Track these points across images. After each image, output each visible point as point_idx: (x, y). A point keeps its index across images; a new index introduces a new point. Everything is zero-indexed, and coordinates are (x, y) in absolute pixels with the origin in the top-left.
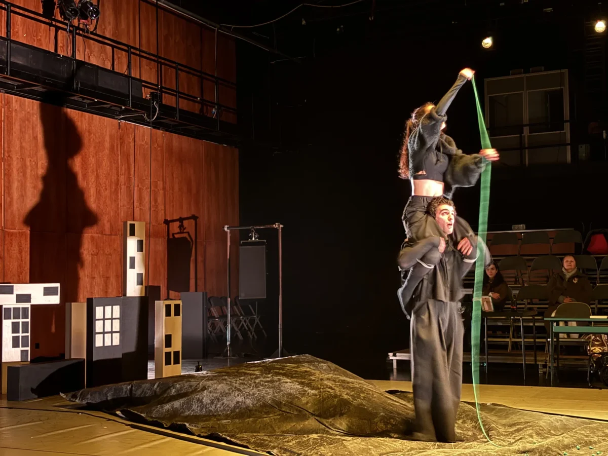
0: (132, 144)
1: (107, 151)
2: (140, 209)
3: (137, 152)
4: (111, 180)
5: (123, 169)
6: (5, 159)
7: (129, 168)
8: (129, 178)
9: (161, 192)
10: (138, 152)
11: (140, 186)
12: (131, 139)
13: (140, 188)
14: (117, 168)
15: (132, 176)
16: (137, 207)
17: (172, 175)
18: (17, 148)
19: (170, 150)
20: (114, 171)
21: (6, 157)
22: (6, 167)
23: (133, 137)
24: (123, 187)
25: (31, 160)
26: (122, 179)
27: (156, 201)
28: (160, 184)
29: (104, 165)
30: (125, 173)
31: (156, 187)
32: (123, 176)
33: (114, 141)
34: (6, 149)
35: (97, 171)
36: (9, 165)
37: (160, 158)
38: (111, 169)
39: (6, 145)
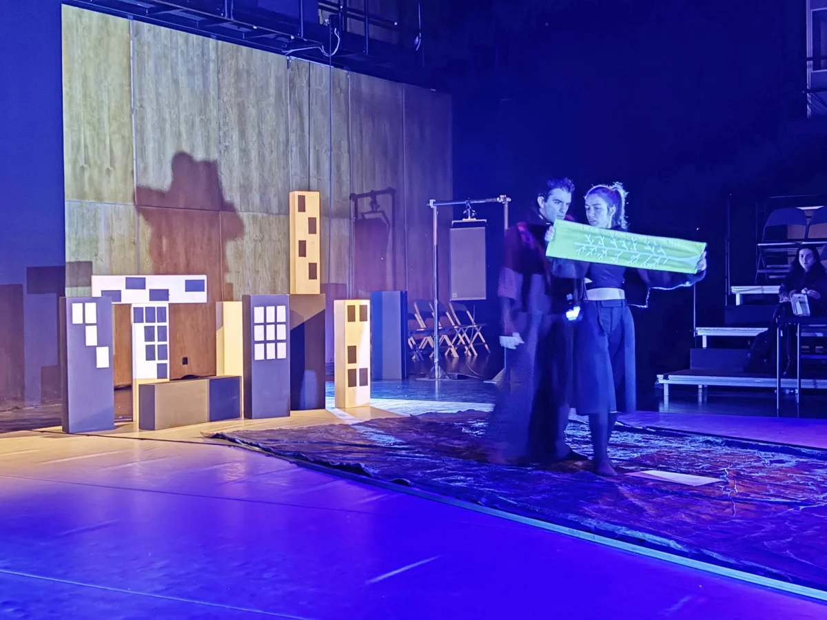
0: (306, 90)
1: (272, 100)
2: (318, 179)
3: (312, 101)
4: (278, 140)
5: (294, 124)
6: (136, 110)
7: (302, 123)
8: (302, 136)
9: (346, 155)
10: (314, 100)
11: (317, 148)
12: (305, 82)
13: (318, 151)
14: (286, 123)
15: (307, 134)
16: (313, 177)
17: (361, 133)
18: (152, 96)
19: (357, 96)
20: (282, 127)
21: (137, 108)
22: (139, 121)
23: (307, 79)
24: (294, 149)
25: (170, 112)
26: (293, 137)
27: (338, 168)
28: (344, 144)
29: (269, 118)
30: (297, 129)
31: (339, 148)
32: (294, 134)
33: (282, 86)
34: (137, 96)
35: (259, 126)
36: (142, 119)
37: (343, 108)
38: (278, 124)
39: (137, 91)
